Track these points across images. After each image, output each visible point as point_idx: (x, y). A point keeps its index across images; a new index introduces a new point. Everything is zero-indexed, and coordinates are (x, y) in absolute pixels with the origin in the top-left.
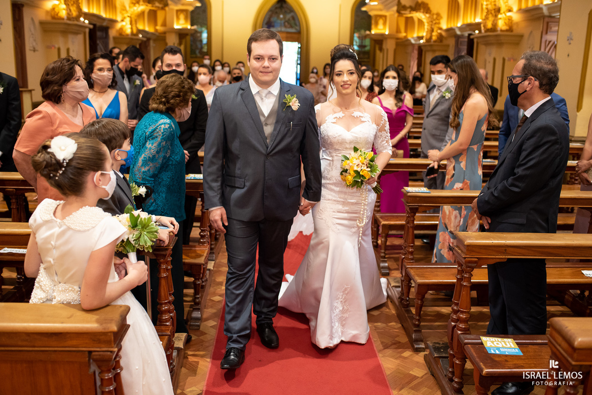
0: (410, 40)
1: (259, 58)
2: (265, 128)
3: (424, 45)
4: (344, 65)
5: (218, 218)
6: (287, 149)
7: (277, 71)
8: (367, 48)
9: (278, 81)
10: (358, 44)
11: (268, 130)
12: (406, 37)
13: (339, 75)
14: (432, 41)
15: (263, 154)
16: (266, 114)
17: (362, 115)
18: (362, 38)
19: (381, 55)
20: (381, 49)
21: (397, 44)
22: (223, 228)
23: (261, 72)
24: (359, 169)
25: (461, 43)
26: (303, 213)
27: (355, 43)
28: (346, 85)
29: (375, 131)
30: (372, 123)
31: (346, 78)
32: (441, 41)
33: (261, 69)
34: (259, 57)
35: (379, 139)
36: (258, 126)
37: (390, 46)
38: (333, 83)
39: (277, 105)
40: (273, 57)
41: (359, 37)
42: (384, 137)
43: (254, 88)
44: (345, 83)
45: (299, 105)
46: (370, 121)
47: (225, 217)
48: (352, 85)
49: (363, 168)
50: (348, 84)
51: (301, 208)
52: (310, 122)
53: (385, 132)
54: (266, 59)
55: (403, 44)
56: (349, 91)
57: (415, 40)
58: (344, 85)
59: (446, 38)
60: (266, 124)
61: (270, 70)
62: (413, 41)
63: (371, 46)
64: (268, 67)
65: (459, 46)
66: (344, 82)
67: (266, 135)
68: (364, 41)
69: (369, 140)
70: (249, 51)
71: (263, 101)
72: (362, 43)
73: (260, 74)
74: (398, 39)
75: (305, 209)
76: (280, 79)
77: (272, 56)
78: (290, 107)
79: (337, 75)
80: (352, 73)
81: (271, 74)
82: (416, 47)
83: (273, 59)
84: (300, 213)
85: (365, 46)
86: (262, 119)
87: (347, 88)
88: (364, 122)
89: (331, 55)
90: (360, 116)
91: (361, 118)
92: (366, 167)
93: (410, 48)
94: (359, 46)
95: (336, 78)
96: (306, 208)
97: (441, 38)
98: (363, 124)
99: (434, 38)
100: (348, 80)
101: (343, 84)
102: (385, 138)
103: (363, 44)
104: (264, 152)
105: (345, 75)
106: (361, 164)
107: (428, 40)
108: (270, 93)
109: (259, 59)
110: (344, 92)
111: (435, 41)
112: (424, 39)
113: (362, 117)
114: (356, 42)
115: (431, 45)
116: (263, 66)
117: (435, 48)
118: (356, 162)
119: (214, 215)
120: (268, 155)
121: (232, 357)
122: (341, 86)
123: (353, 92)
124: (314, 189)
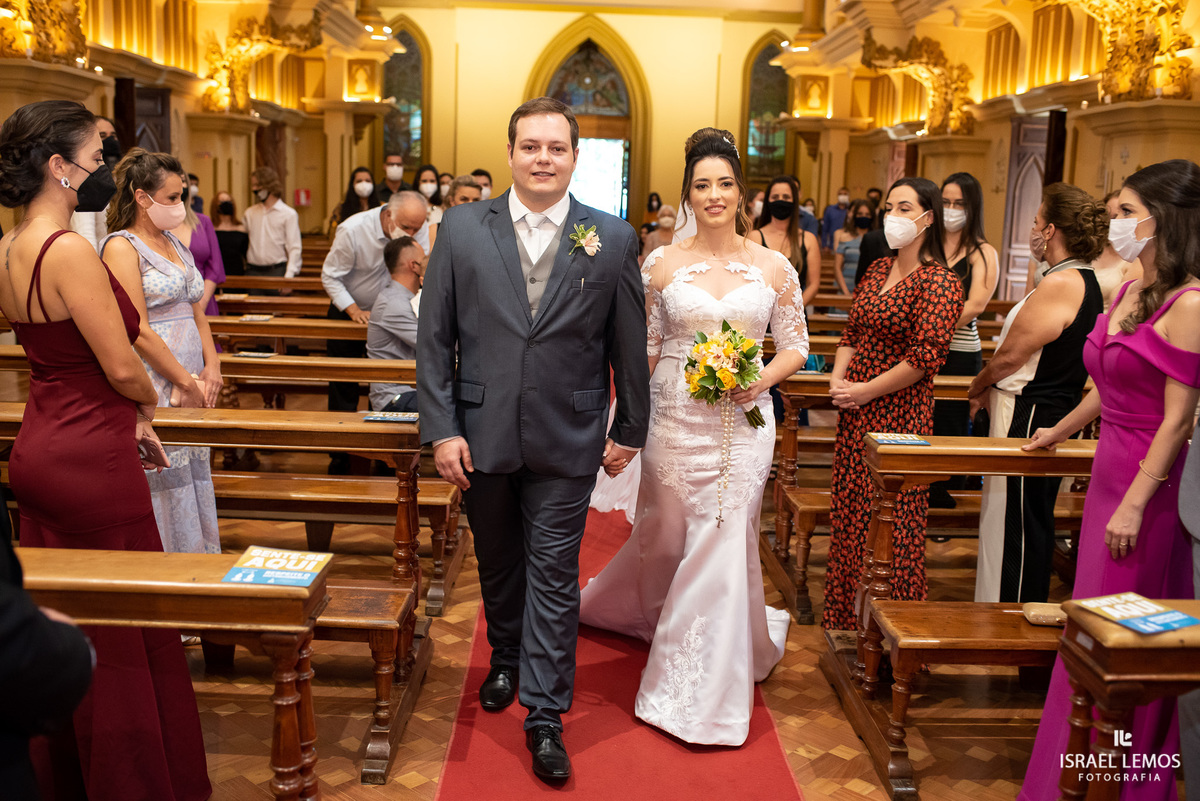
0: (886, 132)
1: (532, 146)
2: (530, 286)
3: (925, 142)
4: (713, 167)
5: (454, 457)
6: (570, 332)
7: (564, 175)
8: (779, 153)
9: (566, 196)
10: (757, 143)
11: (535, 291)
12: (871, 125)
13: (701, 187)
14: (949, 130)
15: (522, 337)
16: (535, 260)
17: (745, 268)
18: (767, 130)
19: (816, 166)
20: (814, 154)
21: (853, 142)
22: (464, 478)
23: (534, 174)
24: (715, 365)
25: (1025, 135)
26: (611, 471)
27: (751, 142)
28: (715, 207)
29: (772, 301)
30: (767, 286)
31: (716, 192)
32: (970, 132)
33: (536, 168)
34: (530, 144)
35: (780, 320)
36: (518, 283)
37: (835, 145)
38: (690, 203)
39: (557, 244)
40: (558, 145)
41: (760, 129)
42: (792, 316)
43: (517, 208)
44: (714, 202)
45: (600, 245)
46: (762, 280)
47: (466, 455)
48: (729, 208)
49: (725, 364)
50: (720, 206)
51: (605, 462)
52: (624, 284)
53: (792, 307)
54: (544, 148)
55: (866, 143)
56: (721, 219)
57: (897, 132)
58: (713, 206)
59: (982, 124)
60: (533, 281)
61: (551, 169)
62: (892, 135)
63: (785, 147)
64: (548, 164)
65: (1022, 144)
66: (711, 200)
67: (530, 301)
68: (771, 137)
69: (760, 318)
70: (512, 135)
71: (531, 236)
72: (767, 140)
73: (533, 178)
74: (853, 130)
75: (615, 463)
76: (571, 196)
77: (556, 142)
78: (581, 249)
79: (698, 187)
80: (727, 185)
81: (553, 179)
82: (903, 148)
83: (558, 149)
84: (607, 472)
85: (773, 149)
86: (526, 269)
87: (718, 214)
88: (748, 281)
89: (686, 150)
90: (741, 271)
91: (744, 275)
92: (731, 364)
93: (885, 151)
94: (761, 149)
95: (696, 194)
96: (616, 460)
97: (969, 123)
98: (749, 285)
99: (953, 124)
100: (720, 197)
101: (708, 204)
102: (794, 319)
103: (770, 144)
104: (524, 333)
105: (714, 186)
106: (723, 356)
107: (935, 129)
108: (547, 220)
109: (530, 148)
110: (712, 220)
111: (955, 132)
112: (926, 127)
113: (746, 272)
114: (754, 139)
115: (946, 141)
116: (537, 160)
117: (956, 148)
118: (714, 349)
119: (447, 451)
120: (530, 340)
121: (501, 683)
122: (706, 209)
123: (727, 223)
124: (631, 420)
